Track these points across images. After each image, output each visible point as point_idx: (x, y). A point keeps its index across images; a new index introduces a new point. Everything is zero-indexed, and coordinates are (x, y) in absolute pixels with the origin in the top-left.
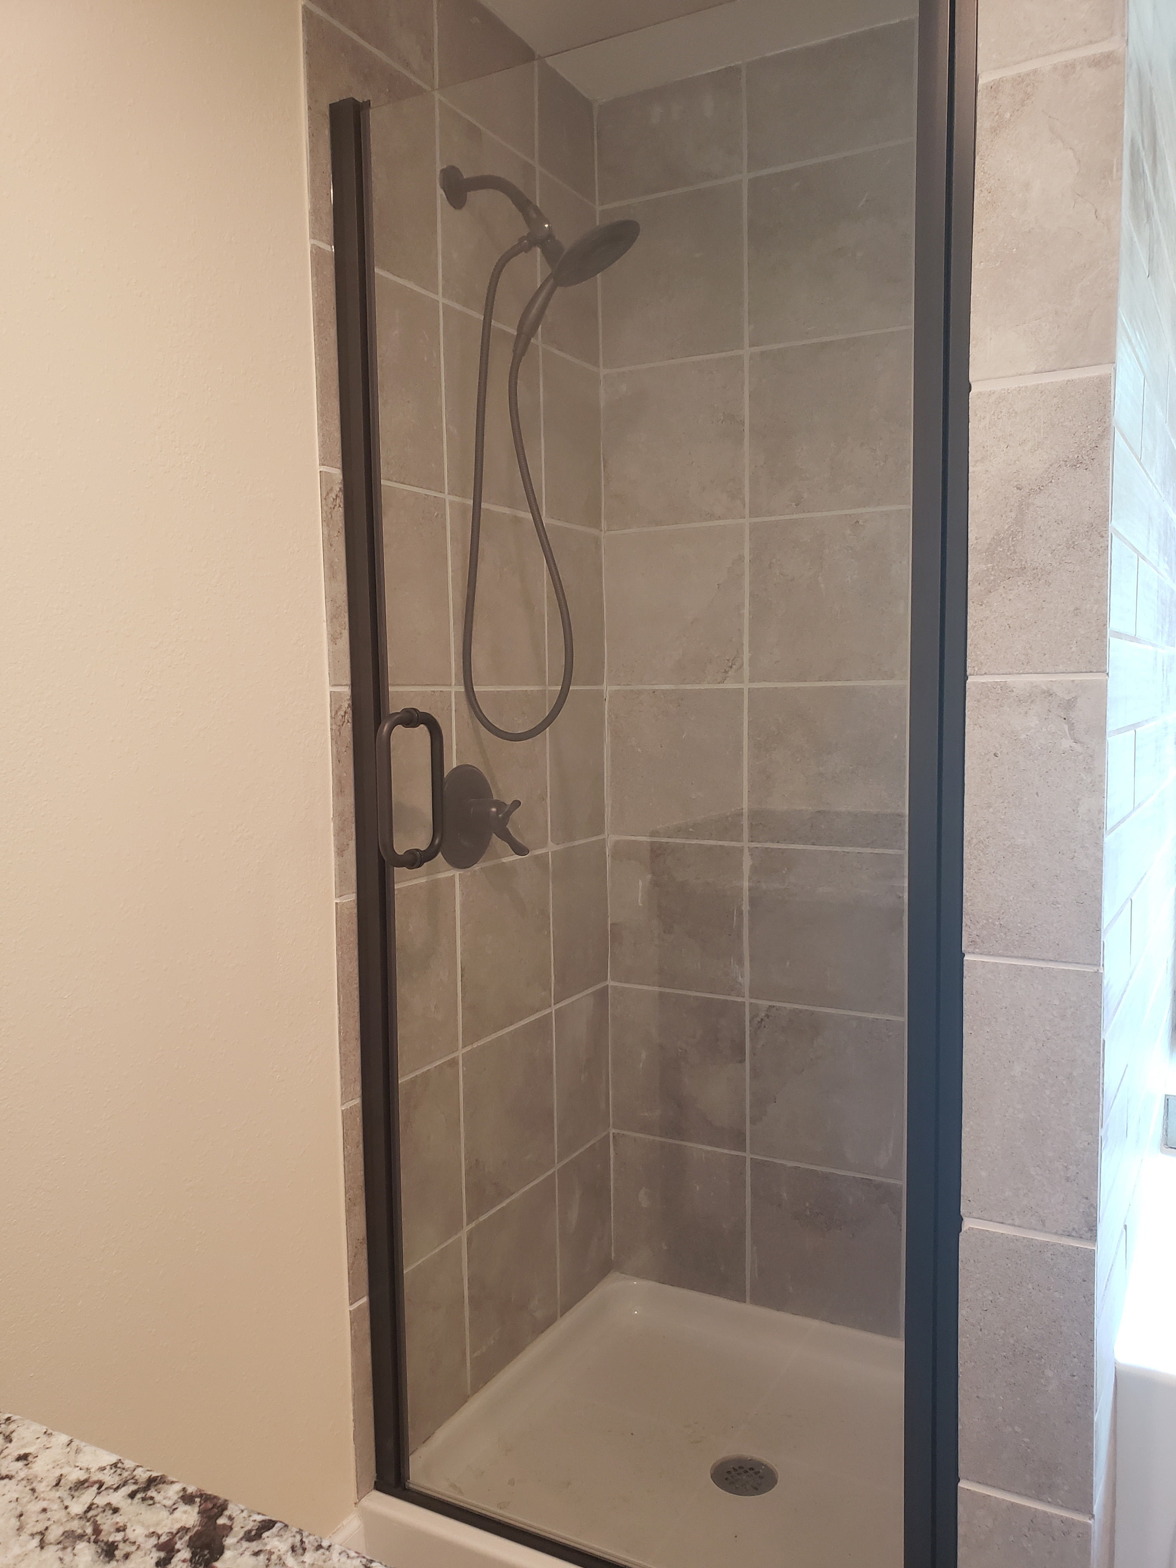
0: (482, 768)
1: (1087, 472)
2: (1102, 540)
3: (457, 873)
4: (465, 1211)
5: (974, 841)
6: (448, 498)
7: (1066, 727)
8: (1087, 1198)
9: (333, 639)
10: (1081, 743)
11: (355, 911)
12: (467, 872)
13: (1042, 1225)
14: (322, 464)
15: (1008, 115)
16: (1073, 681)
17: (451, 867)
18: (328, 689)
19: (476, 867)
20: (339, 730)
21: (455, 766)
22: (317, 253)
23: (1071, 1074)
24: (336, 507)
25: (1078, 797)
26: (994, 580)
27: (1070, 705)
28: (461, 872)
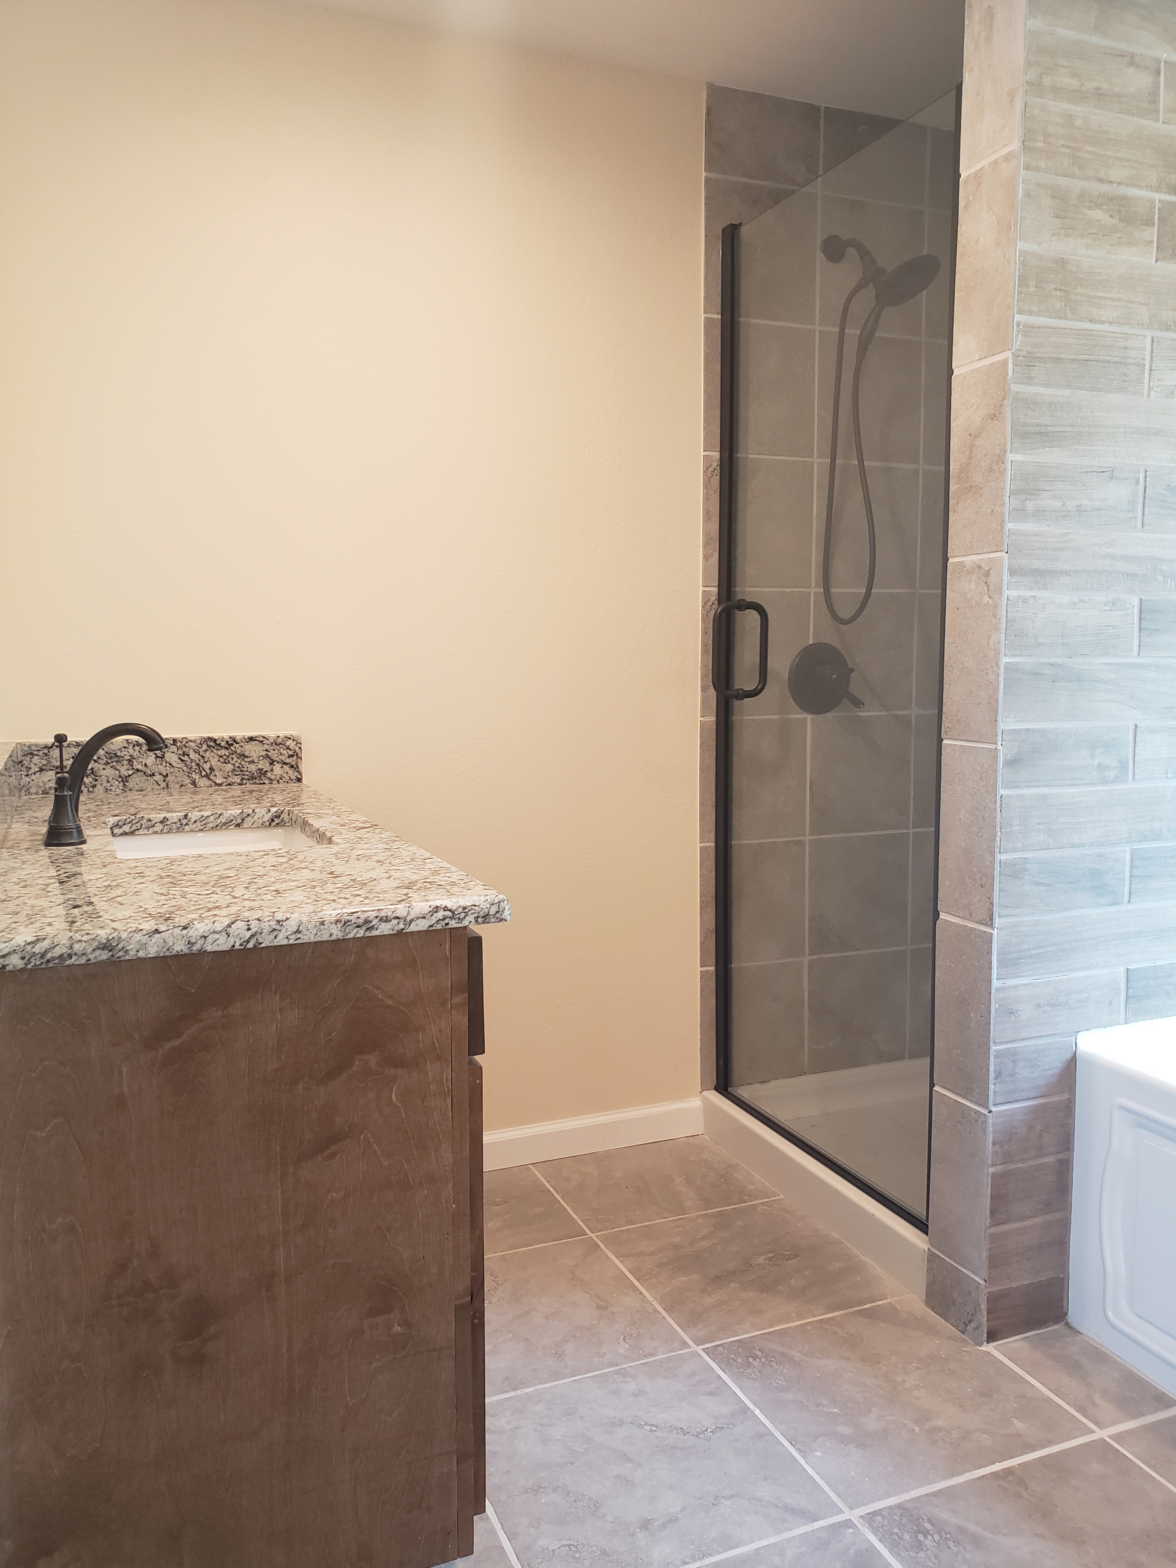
0: (838, 646)
1: (998, 422)
2: (1003, 465)
3: (809, 717)
4: (807, 946)
5: (948, 666)
6: (816, 461)
7: (986, 588)
8: (989, 899)
9: (706, 558)
10: (992, 598)
11: (715, 727)
12: (820, 717)
13: (970, 918)
14: (704, 451)
15: (971, 198)
16: (989, 558)
17: (802, 712)
18: (701, 589)
19: (829, 715)
20: (707, 615)
21: (811, 643)
22: (708, 322)
23: (984, 816)
24: (714, 477)
25: (990, 633)
26: (960, 496)
27: (987, 574)
28: (813, 716)
